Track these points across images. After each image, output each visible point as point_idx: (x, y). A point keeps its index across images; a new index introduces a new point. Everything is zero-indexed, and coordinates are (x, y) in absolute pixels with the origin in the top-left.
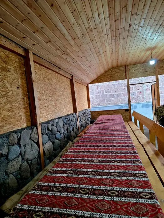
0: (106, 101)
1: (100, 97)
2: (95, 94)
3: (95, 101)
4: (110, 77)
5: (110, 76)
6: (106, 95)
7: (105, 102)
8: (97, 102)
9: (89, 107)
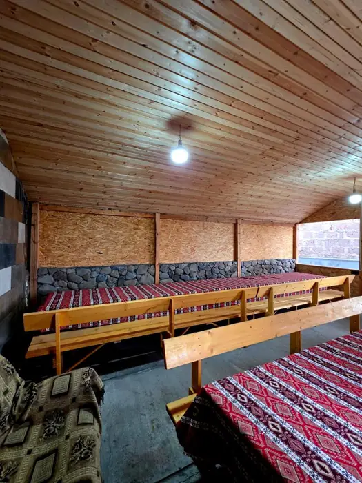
0: (346, 250)
1: (334, 244)
2: (325, 238)
3: (324, 249)
4: (333, 214)
5: (332, 212)
6: (348, 241)
7: (343, 252)
8: (328, 250)
9: (294, 257)
